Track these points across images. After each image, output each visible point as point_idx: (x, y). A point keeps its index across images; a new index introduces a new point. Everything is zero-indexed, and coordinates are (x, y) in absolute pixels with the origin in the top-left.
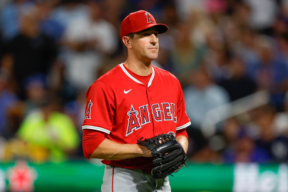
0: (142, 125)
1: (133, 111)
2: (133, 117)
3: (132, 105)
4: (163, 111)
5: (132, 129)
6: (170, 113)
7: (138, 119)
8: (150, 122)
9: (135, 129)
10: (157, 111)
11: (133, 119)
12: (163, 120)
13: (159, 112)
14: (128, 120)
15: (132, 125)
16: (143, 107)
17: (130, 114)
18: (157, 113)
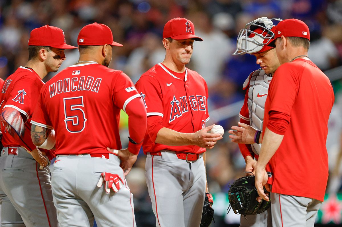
0: (182, 113)
1: (175, 101)
2: (175, 107)
3: (174, 96)
4: (198, 102)
5: (175, 117)
6: (203, 105)
7: (180, 108)
8: (188, 111)
9: (177, 117)
10: (193, 102)
11: (175, 108)
12: (198, 110)
13: (195, 103)
14: (171, 108)
15: (175, 113)
16: (183, 98)
17: (173, 103)
18: (194, 103)
